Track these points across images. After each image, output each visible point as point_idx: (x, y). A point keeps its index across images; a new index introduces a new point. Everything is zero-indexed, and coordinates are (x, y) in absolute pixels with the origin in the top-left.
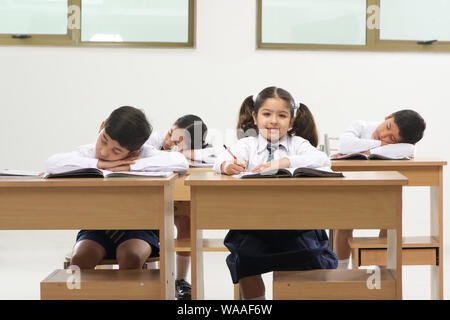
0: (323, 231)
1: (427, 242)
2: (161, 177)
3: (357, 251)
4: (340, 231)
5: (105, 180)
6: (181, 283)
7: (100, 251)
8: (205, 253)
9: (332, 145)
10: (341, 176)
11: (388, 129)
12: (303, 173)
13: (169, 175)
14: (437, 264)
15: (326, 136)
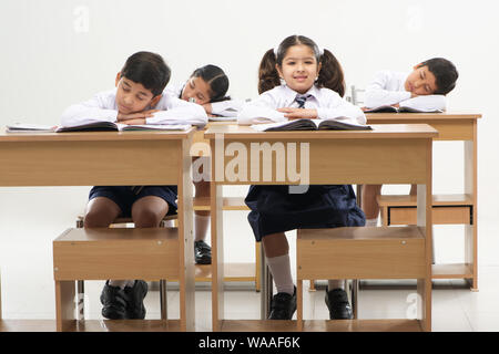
0: (350, 187)
1: (461, 200)
2: (179, 130)
3: (386, 210)
4: (369, 186)
5: (120, 133)
6: (199, 244)
7: (114, 209)
8: (224, 212)
9: (359, 97)
10: (369, 128)
11: (421, 78)
12: (330, 126)
13: (188, 129)
14: (471, 223)
15: (353, 88)
